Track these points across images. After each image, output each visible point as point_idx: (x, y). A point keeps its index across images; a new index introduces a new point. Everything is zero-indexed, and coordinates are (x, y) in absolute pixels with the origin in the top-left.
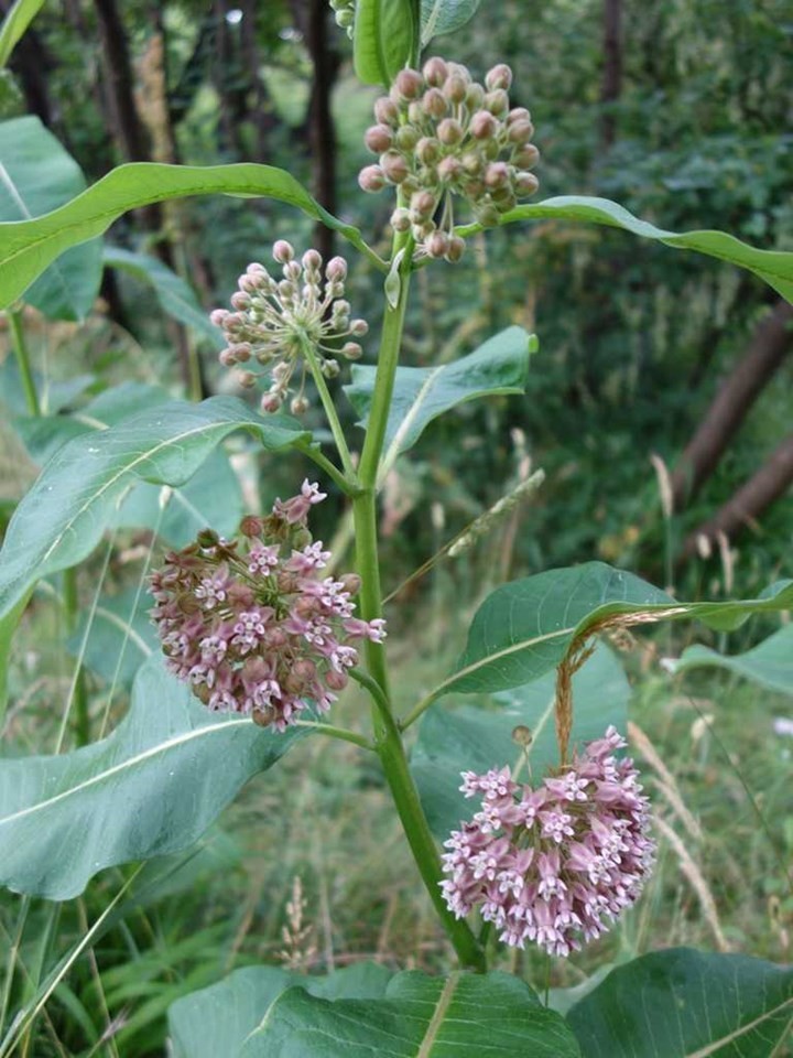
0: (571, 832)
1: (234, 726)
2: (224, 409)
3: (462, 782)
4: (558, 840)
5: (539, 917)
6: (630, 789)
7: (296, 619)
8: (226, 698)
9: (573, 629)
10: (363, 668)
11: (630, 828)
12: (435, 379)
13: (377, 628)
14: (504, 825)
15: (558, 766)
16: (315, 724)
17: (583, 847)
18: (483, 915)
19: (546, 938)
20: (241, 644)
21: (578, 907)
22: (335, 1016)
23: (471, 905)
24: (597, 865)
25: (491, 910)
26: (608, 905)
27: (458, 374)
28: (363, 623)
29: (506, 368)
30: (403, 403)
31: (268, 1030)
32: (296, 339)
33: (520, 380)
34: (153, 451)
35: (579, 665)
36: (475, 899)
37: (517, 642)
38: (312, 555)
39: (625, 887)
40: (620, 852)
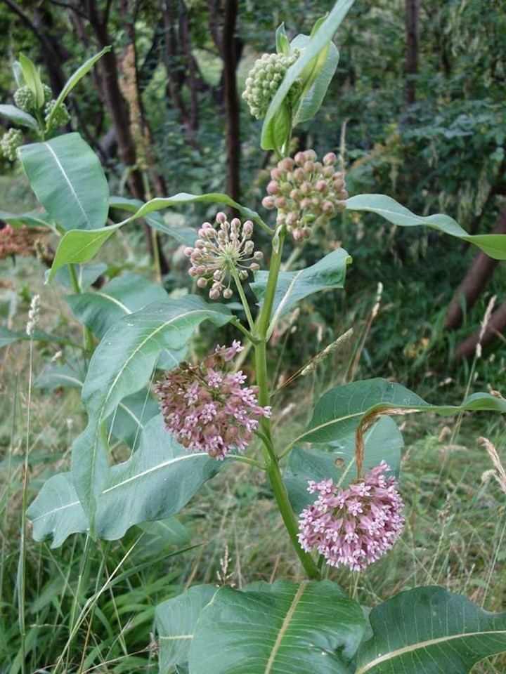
0: (361, 511)
1: (194, 457)
2: (192, 302)
3: (309, 486)
4: (355, 514)
5: (345, 551)
6: (391, 493)
7: (230, 407)
8: (197, 444)
9: (363, 413)
10: (260, 430)
11: (390, 510)
12: (297, 279)
13: (267, 411)
14: (329, 507)
15: (356, 479)
16: (236, 456)
17: (366, 518)
18: (318, 551)
19: (349, 561)
20: (204, 419)
21: (364, 547)
22: (246, 599)
23: (312, 546)
24: (373, 526)
25: (322, 548)
26: (379, 546)
27: (308, 277)
28: (261, 408)
29: (334, 274)
30: (281, 293)
31: (214, 605)
32: (227, 262)
33: (341, 280)
34: (161, 327)
35: (366, 430)
36: (314, 543)
37: (337, 418)
38: (237, 378)
39: (387, 537)
40: (384, 521)
